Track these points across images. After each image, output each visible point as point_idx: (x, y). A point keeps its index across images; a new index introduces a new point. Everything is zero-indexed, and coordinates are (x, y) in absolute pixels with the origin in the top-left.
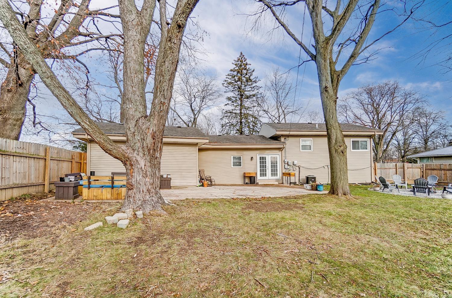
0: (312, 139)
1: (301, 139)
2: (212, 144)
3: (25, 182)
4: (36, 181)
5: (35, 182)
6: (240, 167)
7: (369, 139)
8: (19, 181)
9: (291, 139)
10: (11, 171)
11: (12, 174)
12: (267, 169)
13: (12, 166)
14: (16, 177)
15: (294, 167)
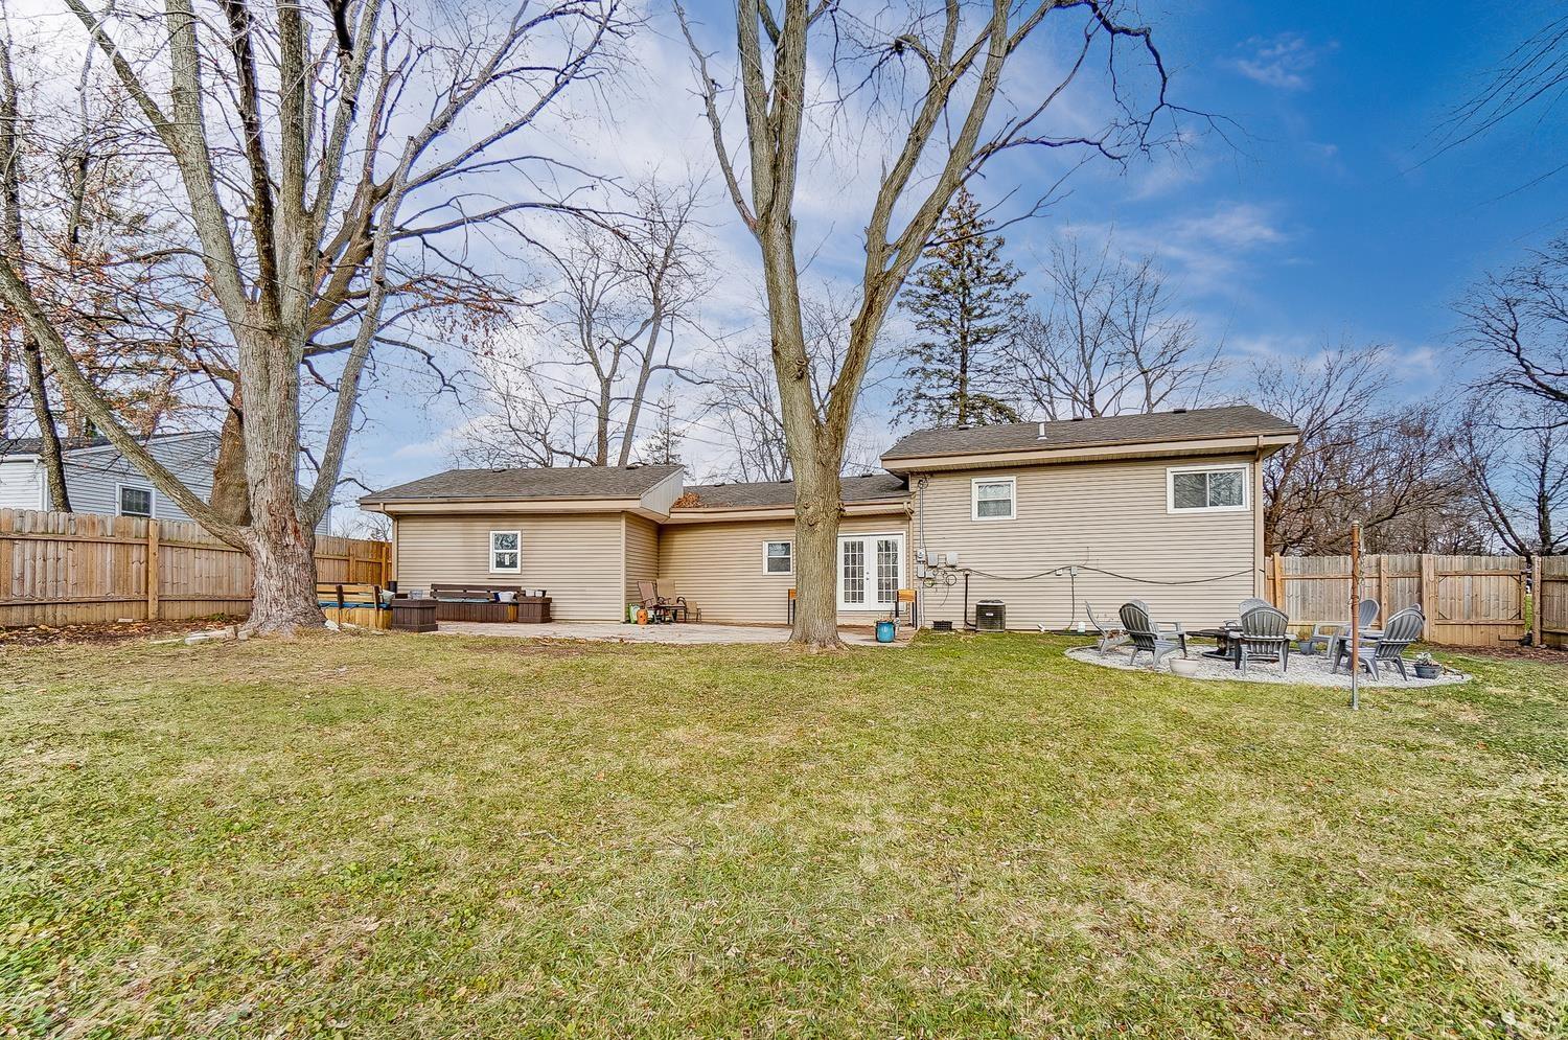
0: (1014, 478)
1: (974, 480)
2: (701, 510)
3: (220, 593)
4: (246, 593)
5: (243, 594)
6: (788, 573)
7: (1247, 465)
8: (206, 591)
9: (935, 484)
10: (191, 574)
11: (191, 577)
12: (865, 578)
13: (191, 565)
14: (201, 584)
15: (949, 573)
